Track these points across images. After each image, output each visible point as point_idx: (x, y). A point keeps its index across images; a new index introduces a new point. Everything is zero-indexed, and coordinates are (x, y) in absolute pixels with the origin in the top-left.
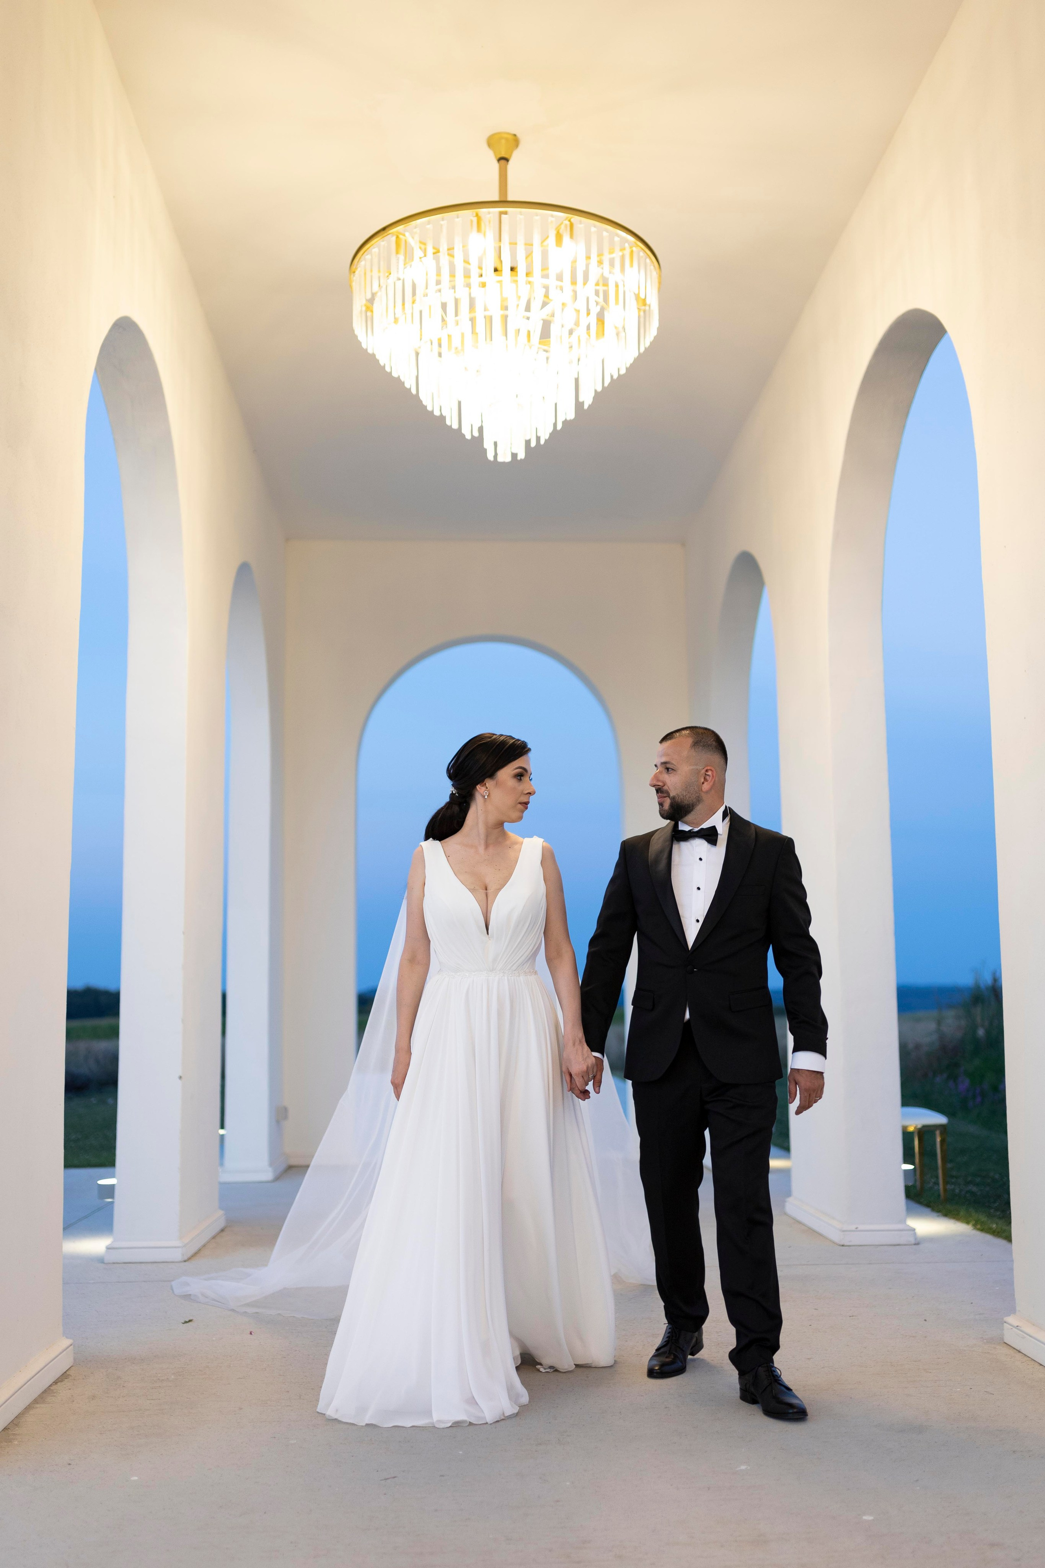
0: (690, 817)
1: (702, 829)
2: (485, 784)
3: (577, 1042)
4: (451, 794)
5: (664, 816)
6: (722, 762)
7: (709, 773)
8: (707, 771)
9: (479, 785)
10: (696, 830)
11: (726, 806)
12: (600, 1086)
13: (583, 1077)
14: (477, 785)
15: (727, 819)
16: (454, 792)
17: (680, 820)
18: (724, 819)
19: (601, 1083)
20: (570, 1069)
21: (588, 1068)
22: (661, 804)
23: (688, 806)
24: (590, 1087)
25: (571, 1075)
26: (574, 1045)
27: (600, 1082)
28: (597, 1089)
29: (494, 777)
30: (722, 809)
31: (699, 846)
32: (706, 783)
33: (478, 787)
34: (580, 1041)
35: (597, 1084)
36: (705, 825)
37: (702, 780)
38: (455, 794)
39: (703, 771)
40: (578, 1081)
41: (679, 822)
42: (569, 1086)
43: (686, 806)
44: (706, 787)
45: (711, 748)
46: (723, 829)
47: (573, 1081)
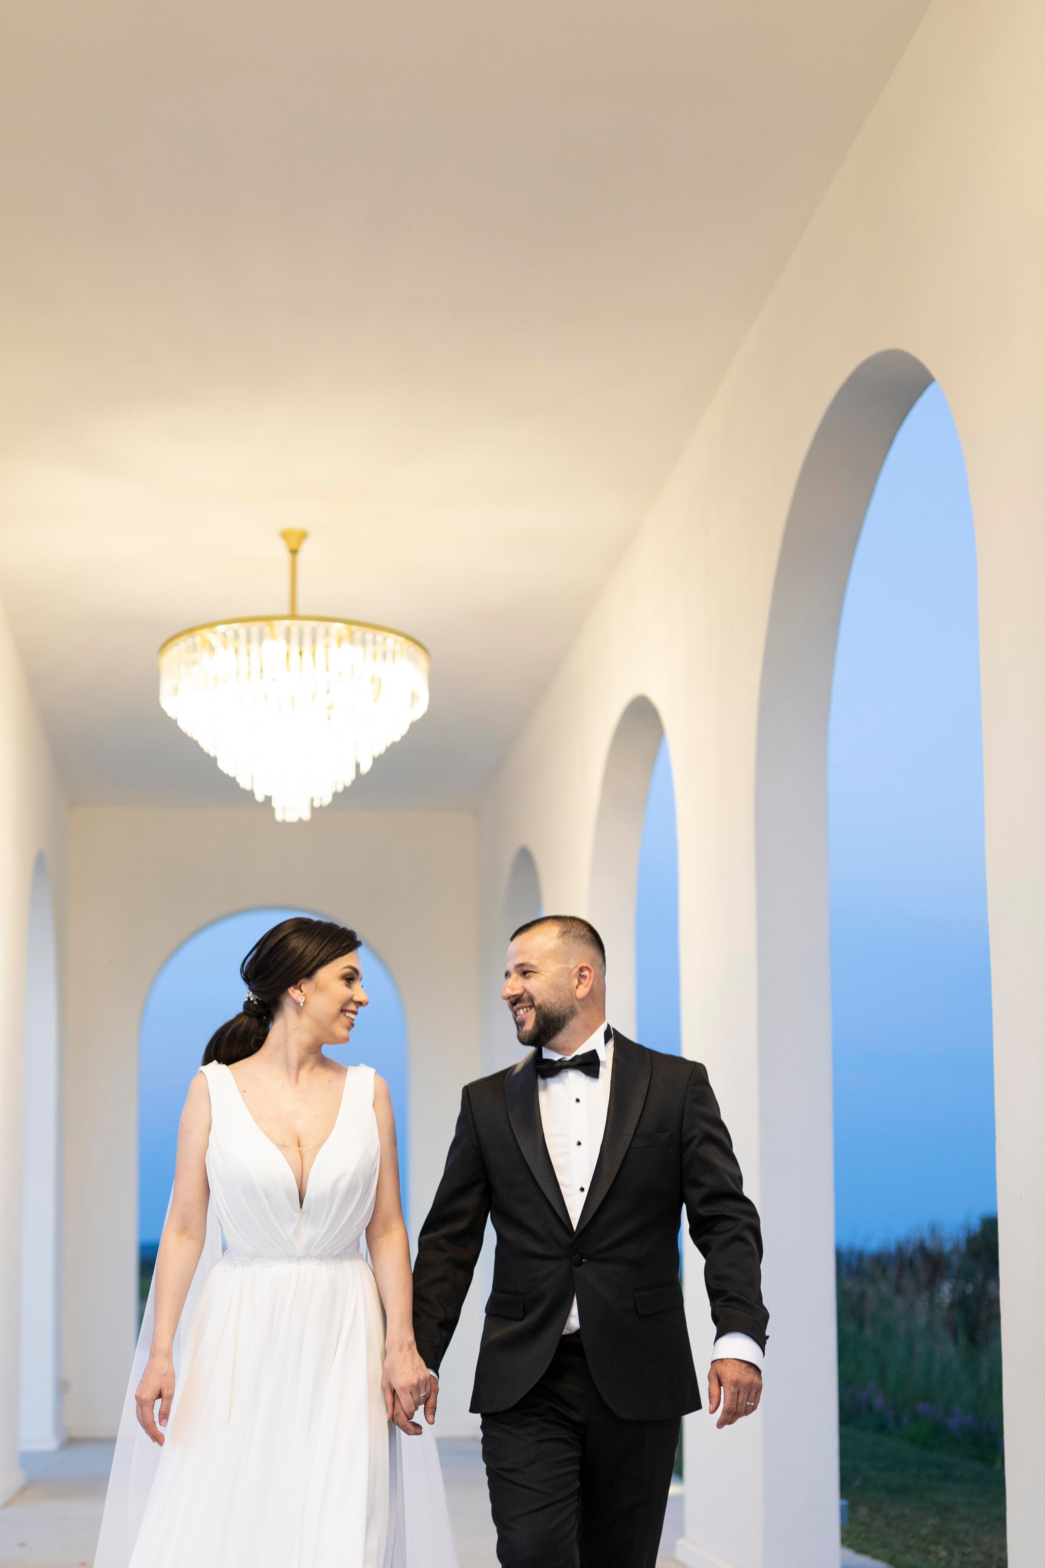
0: (560, 1039)
1: (576, 1057)
2: (300, 986)
3: (406, 1347)
4: (246, 1002)
5: (524, 1041)
6: (600, 960)
7: (586, 973)
8: (581, 970)
9: (292, 988)
10: (569, 1058)
11: (608, 1025)
12: (434, 1414)
13: (411, 1393)
14: (289, 986)
15: (611, 1043)
16: (251, 999)
17: (543, 1046)
18: (606, 1041)
19: (436, 1409)
20: (393, 1383)
21: (419, 1381)
22: (520, 1024)
23: (559, 1019)
24: (419, 1417)
25: (394, 1392)
26: (401, 1349)
27: (434, 1408)
28: (430, 1418)
29: (313, 978)
30: (603, 1028)
31: (574, 1079)
32: (581, 987)
33: (291, 990)
34: (410, 1347)
35: (429, 1411)
36: (581, 1050)
37: (576, 982)
38: (253, 1001)
39: (577, 970)
40: (405, 1400)
41: (543, 1048)
42: (390, 1409)
43: (556, 1020)
44: (582, 991)
45: (585, 940)
46: (606, 1055)
47: (397, 1404)
